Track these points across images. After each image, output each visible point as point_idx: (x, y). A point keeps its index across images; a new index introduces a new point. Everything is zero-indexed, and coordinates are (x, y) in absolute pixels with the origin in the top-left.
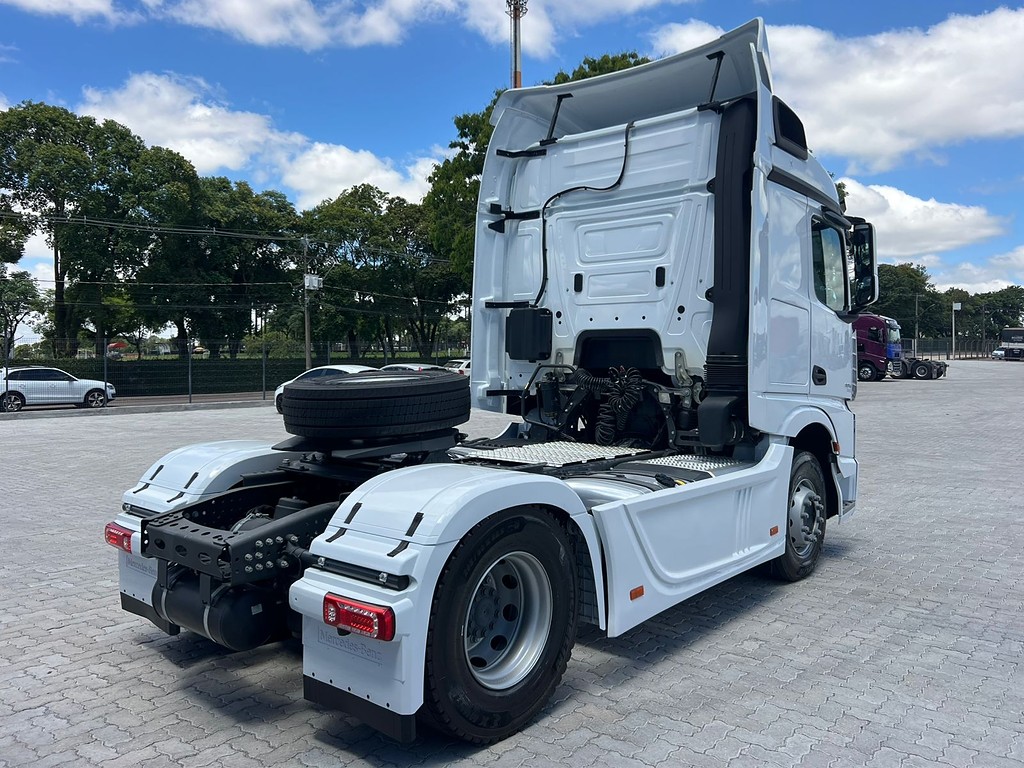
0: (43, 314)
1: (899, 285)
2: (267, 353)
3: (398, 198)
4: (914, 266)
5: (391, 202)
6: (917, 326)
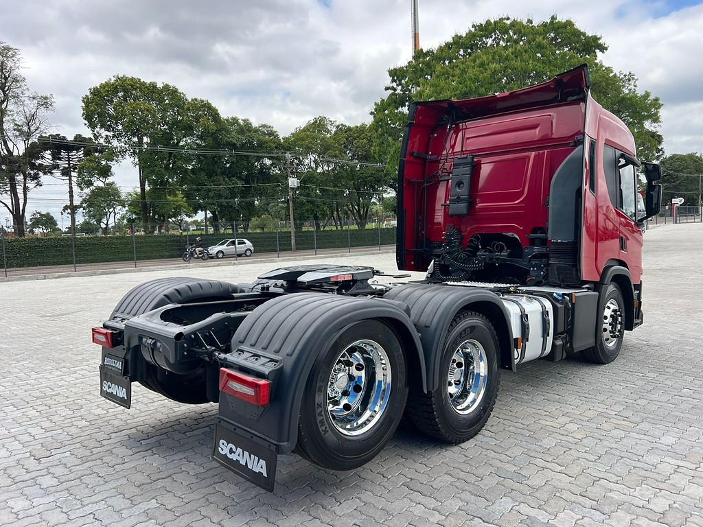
0: (125, 207)
1: (687, 168)
2: (263, 229)
3: (342, 125)
4: (698, 155)
5: (338, 127)
6: (700, 197)
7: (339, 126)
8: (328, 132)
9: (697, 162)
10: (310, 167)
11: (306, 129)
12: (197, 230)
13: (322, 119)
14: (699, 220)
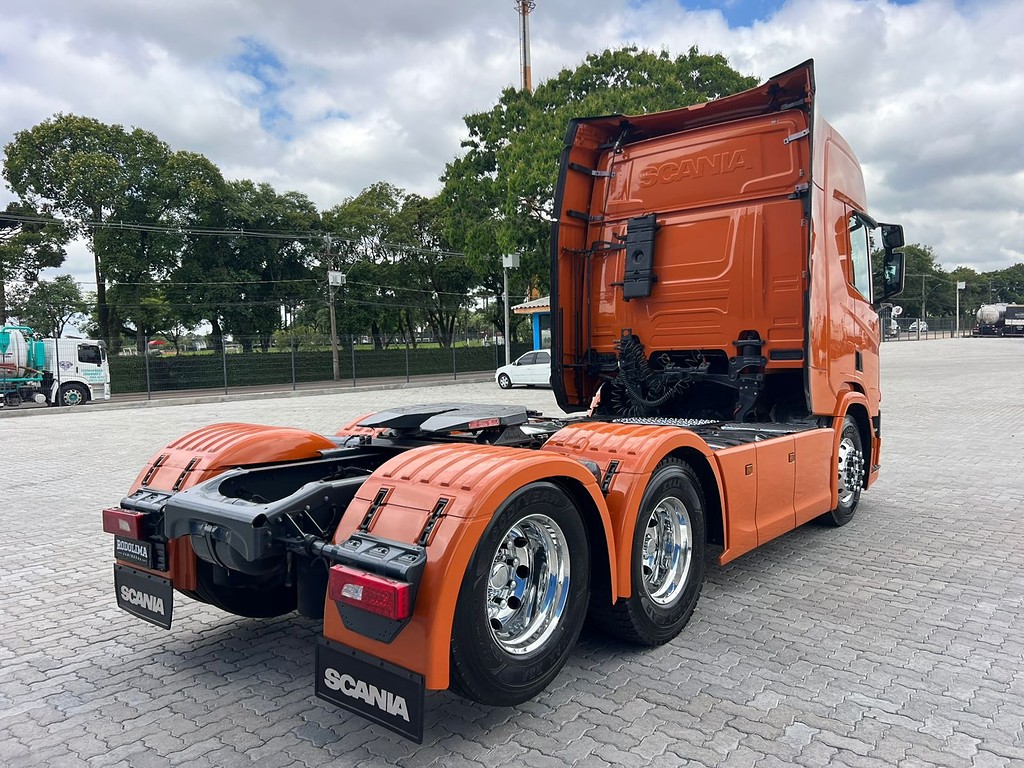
0: (87, 314)
2: (296, 346)
3: (413, 195)
4: (921, 247)
5: (407, 198)
6: (924, 306)
7: (409, 197)
8: (394, 205)
9: (919, 257)
10: (366, 257)
11: (360, 201)
12: (208, 348)
13: (384, 187)
14: (915, 338)
